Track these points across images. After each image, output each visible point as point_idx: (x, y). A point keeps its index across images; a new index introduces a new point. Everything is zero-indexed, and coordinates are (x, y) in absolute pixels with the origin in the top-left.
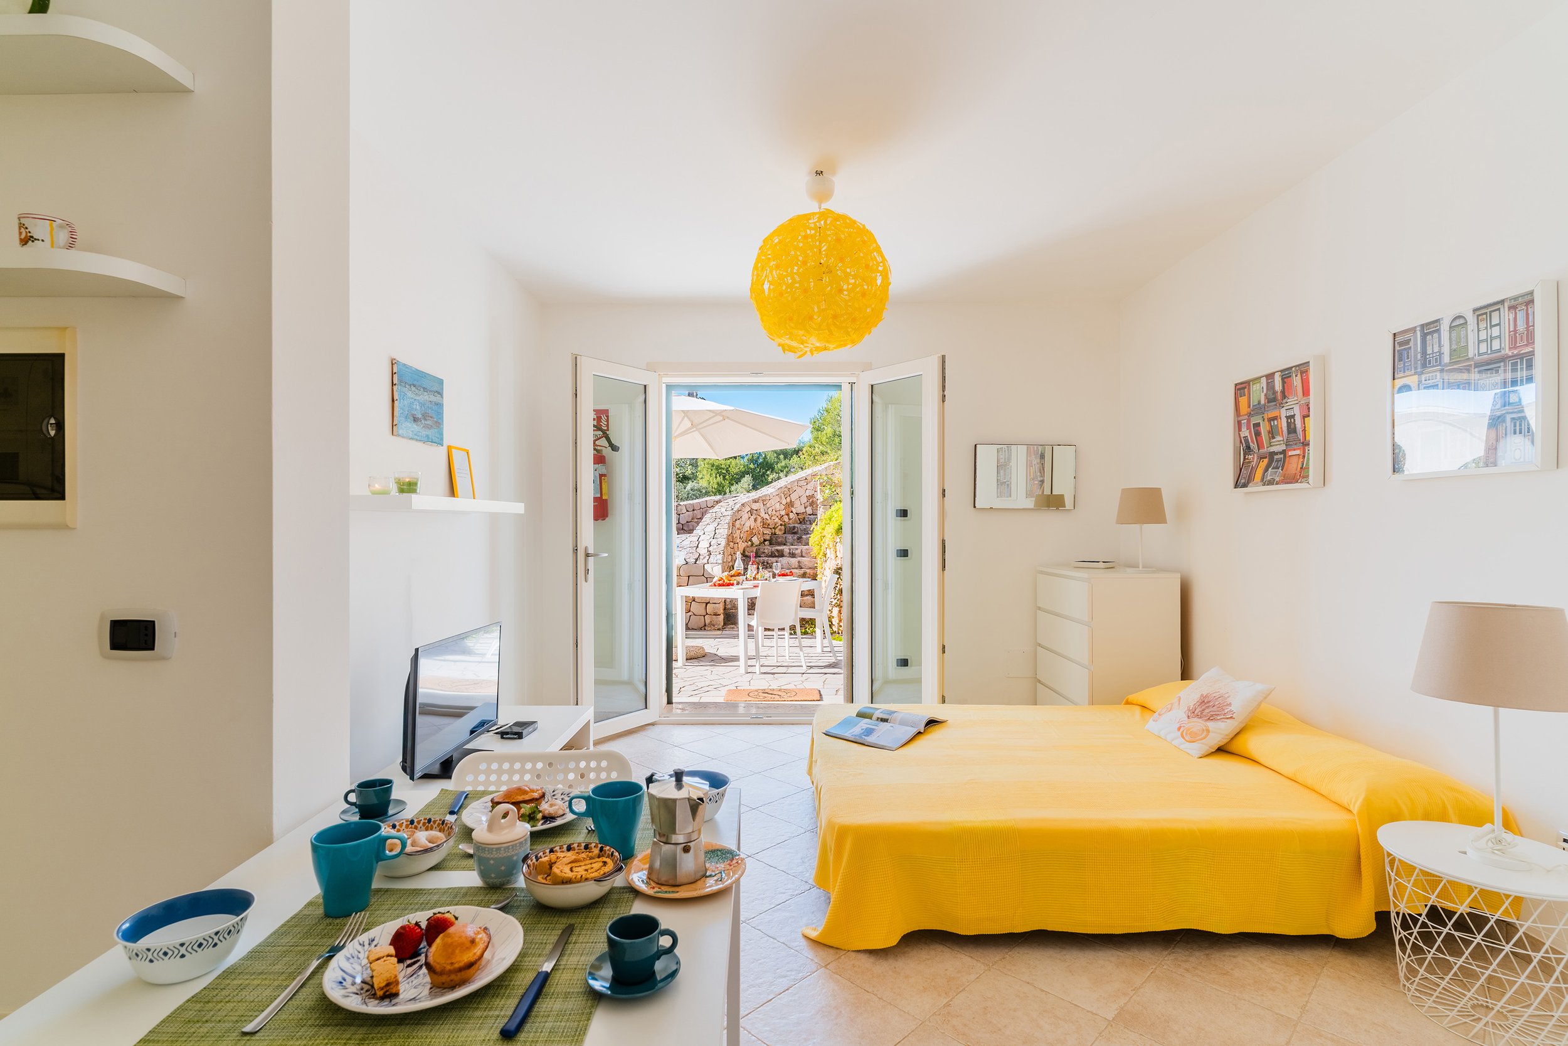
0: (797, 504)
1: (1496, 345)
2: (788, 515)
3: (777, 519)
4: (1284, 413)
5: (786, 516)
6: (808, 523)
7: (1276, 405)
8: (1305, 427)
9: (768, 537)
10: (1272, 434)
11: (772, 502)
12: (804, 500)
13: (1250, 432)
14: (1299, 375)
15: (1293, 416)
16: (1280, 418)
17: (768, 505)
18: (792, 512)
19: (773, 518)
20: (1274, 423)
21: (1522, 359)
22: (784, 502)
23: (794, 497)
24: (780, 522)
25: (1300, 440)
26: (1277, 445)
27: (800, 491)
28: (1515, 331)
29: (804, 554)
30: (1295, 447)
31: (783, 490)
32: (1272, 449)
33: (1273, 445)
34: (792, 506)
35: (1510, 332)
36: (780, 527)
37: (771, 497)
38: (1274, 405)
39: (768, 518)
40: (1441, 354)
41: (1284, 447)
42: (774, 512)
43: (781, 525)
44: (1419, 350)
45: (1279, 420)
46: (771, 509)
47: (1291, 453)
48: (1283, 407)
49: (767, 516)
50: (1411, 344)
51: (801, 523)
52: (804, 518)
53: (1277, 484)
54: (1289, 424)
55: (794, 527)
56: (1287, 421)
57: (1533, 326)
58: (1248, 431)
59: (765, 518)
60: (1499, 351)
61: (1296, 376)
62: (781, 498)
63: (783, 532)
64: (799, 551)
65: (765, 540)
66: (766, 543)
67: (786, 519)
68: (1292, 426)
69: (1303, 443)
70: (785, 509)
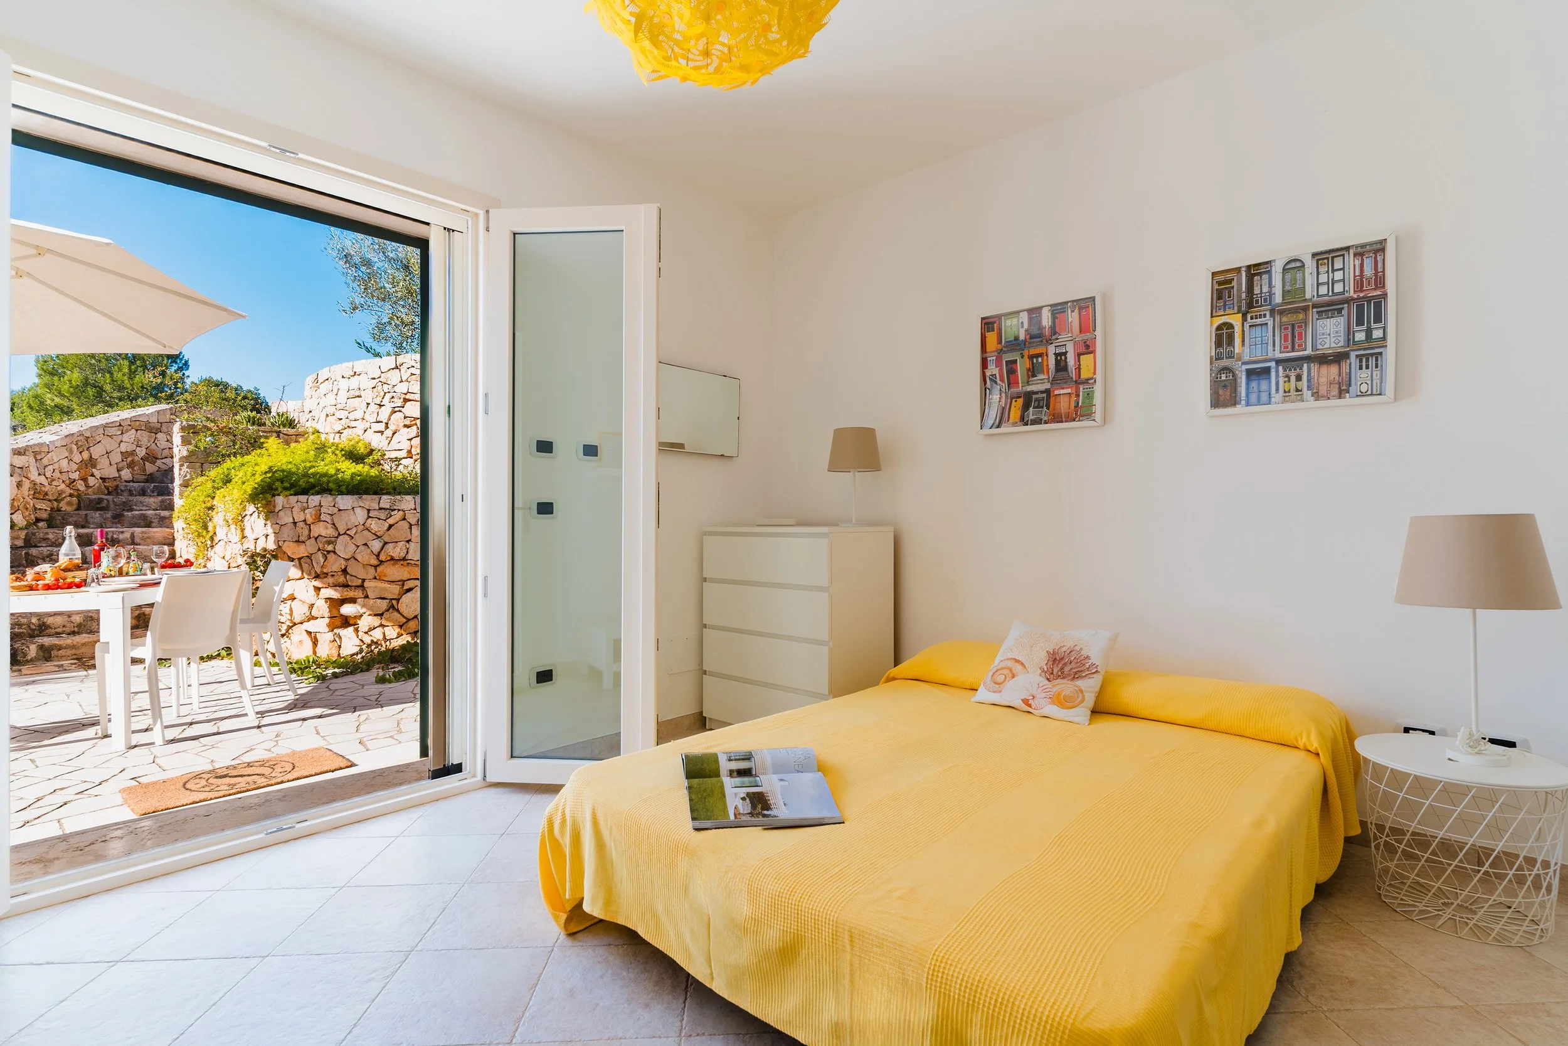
0: (103, 463)
1: (1338, 288)
2: (85, 480)
3: (63, 486)
4: (1051, 350)
5: (81, 482)
6: (126, 494)
7: (1042, 341)
8: (1080, 365)
9: (45, 515)
10: (1033, 372)
11: (54, 456)
12: (116, 458)
13: (1001, 371)
14: (1077, 311)
15: (1065, 354)
16: (1047, 355)
17: (45, 461)
18: (92, 475)
19: (55, 483)
20: (1037, 361)
21: (1369, 302)
22: (77, 458)
23: (96, 451)
24: (68, 491)
25: (1072, 378)
26: (1038, 384)
27: (108, 444)
28: (1362, 275)
29: (137, 540)
30: (1065, 386)
31: (75, 439)
32: (1029, 388)
33: (1032, 384)
34: (94, 466)
35: (1355, 276)
36: (68, 499)
37: (52, 448)
38: (1039, 342)
39: (45, 482)
40: (1271, 294)
41: (1048, 386)
42: (57, 474)
43: (71, 495)
44: (1244, 289)
45: (1045, 357)
46: (51, 468)
47: (1056, 392)
48: (1052, 343)
49: (42, 479)
50: (1234, 283)
51: (109, 493)
52: (117, 486)
53: (1046, 422)
54: (1057, 362)
55: (100, 500)
56: (1056, 359)
57: (1384, 271)
58: (998, 369)
59: (38, 481)
60: (1343, 293)
61: (1073, 311)
62: (71, 451)
63: (75, 507)
64: (127, 535)
65: (38, 520)
66: (41, 524)
67: (80, 485)
68: (1062, 364)
69: (1076, 381)
70: (78, 470)
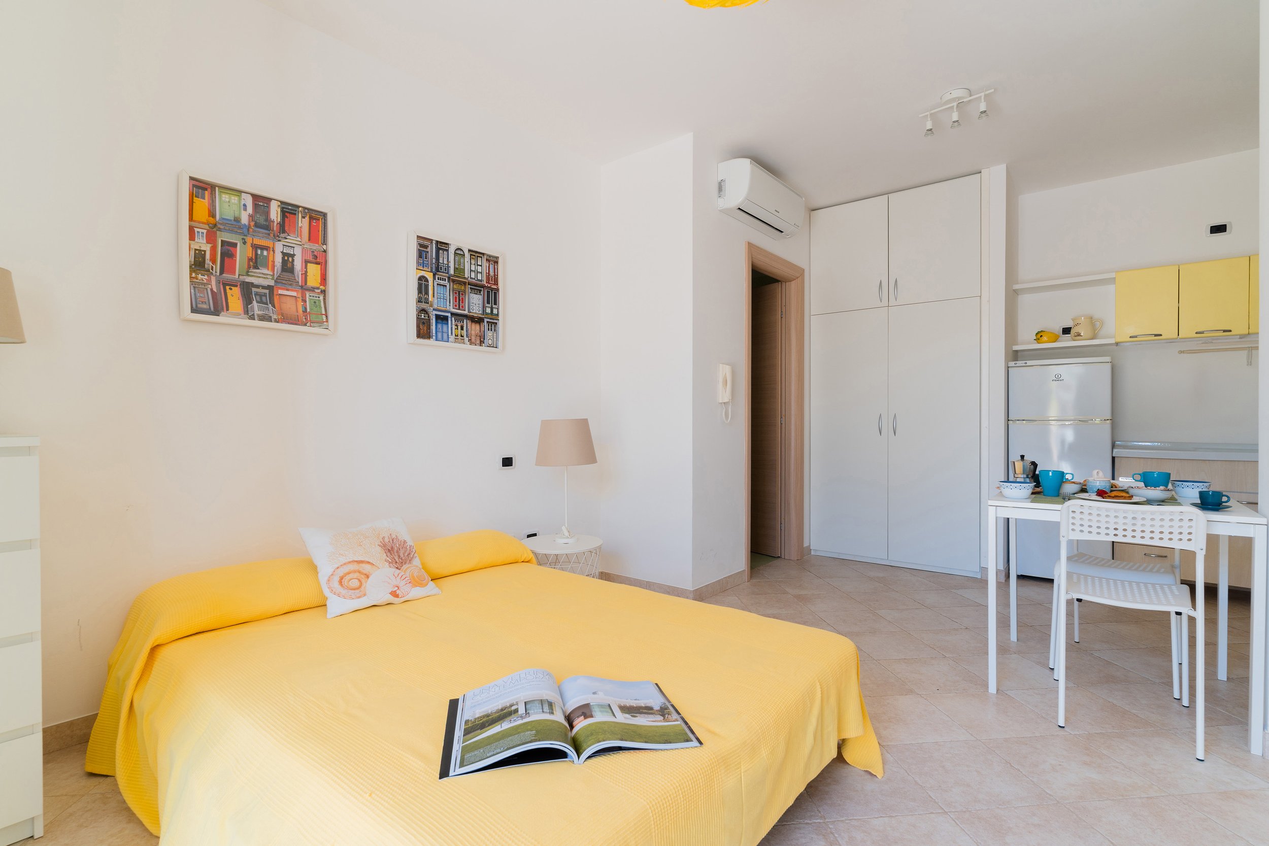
1: (479, 277)
4: (279, 247)
7: (269, 235)
8: (306, 272)
10: (255, 263)
13: (214, 249)
14: (307, 218)
15: (293, 256)
16: (274, 251)
20: (262, 253)
21: (492, 291)
25: (298, 282)
26: (260, 277)
28: (489, 273)
30: (290, 287)
32: (248, 279)
33: (253, 276)
35: (486, 273)
38: (266, 234)
40: (448, 267)
41: (272, 283)
44: (434, 256)
45: (271, 252)
47: (280, 292)
48: (280, 241)
50: (429, 249)
53: (277, 321)
54: (284, 262)
56: (283, 258)
57: (497, 275)
58: (210, 246)
60: (481, 281)
61: (303, 217)
68: (289, 265)
69: (302, 287)
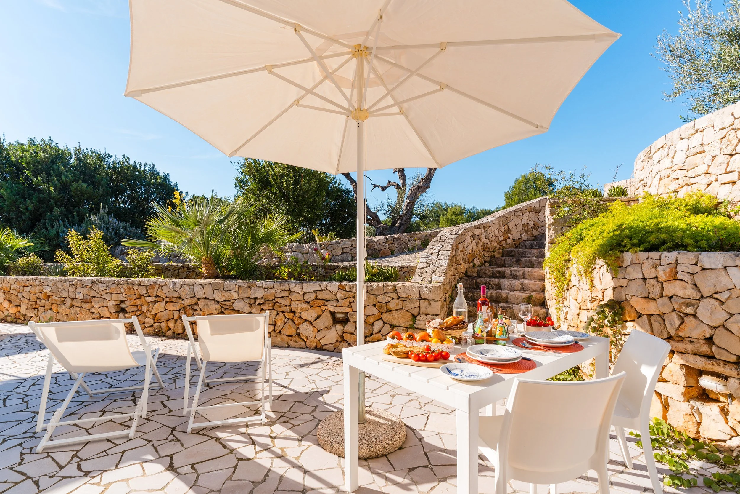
0: (514, 231)
2: (505, 240)
3: (496, 244)
5: (504, 242)
6: (523, 247)
9: (488, 260)
11: (492, 229)
12: (520, 228)
17: (489, 231)
18: (509, 238)
19: (492, 243)
22: (502, 229)
23: (511, 225)
24: (498, 246)
27: (516, 220)
29: (526, 276)
31: (502, 219)
34: (510, 233)
36: (498, 251)
37: (491, 224)
39: (488, 242)
42: (493, 238)
43: (499, 249)
46: (491, 235)
49: (487, 241)
51: (516, 247)
52: (520, 243)
55: (512, 251)
59: (485, 242)
62: (500, 225)
63: (501, 255)
64: (521, 273)
65: (485, 262)
66: (486, 264)
67: (504, 244)
70: (503, 235)
